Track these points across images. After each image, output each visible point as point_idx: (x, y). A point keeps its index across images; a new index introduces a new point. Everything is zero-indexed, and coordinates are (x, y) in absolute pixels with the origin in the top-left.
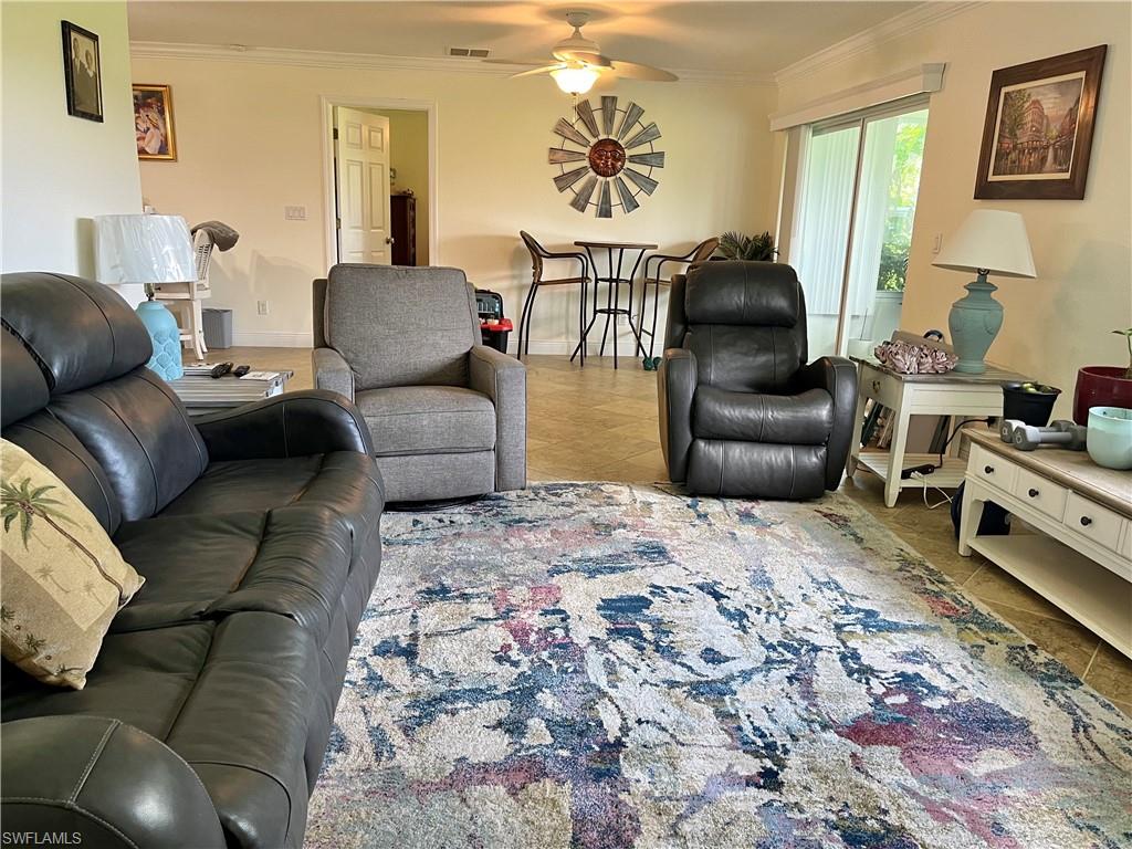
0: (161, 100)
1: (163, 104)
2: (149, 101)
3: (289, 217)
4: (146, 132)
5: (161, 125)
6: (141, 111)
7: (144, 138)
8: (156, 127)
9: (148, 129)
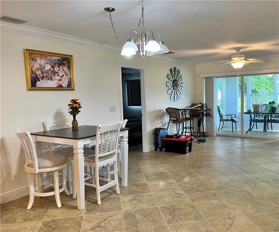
0: (69, 62)
1: (70, 64)
2: (64, 62)
3: (111, 111)
4: (62, 77)
5: (69, 74)
6: (61, 67)
7: (61, 80)
8: (67, 75)
9: (63, 75)
